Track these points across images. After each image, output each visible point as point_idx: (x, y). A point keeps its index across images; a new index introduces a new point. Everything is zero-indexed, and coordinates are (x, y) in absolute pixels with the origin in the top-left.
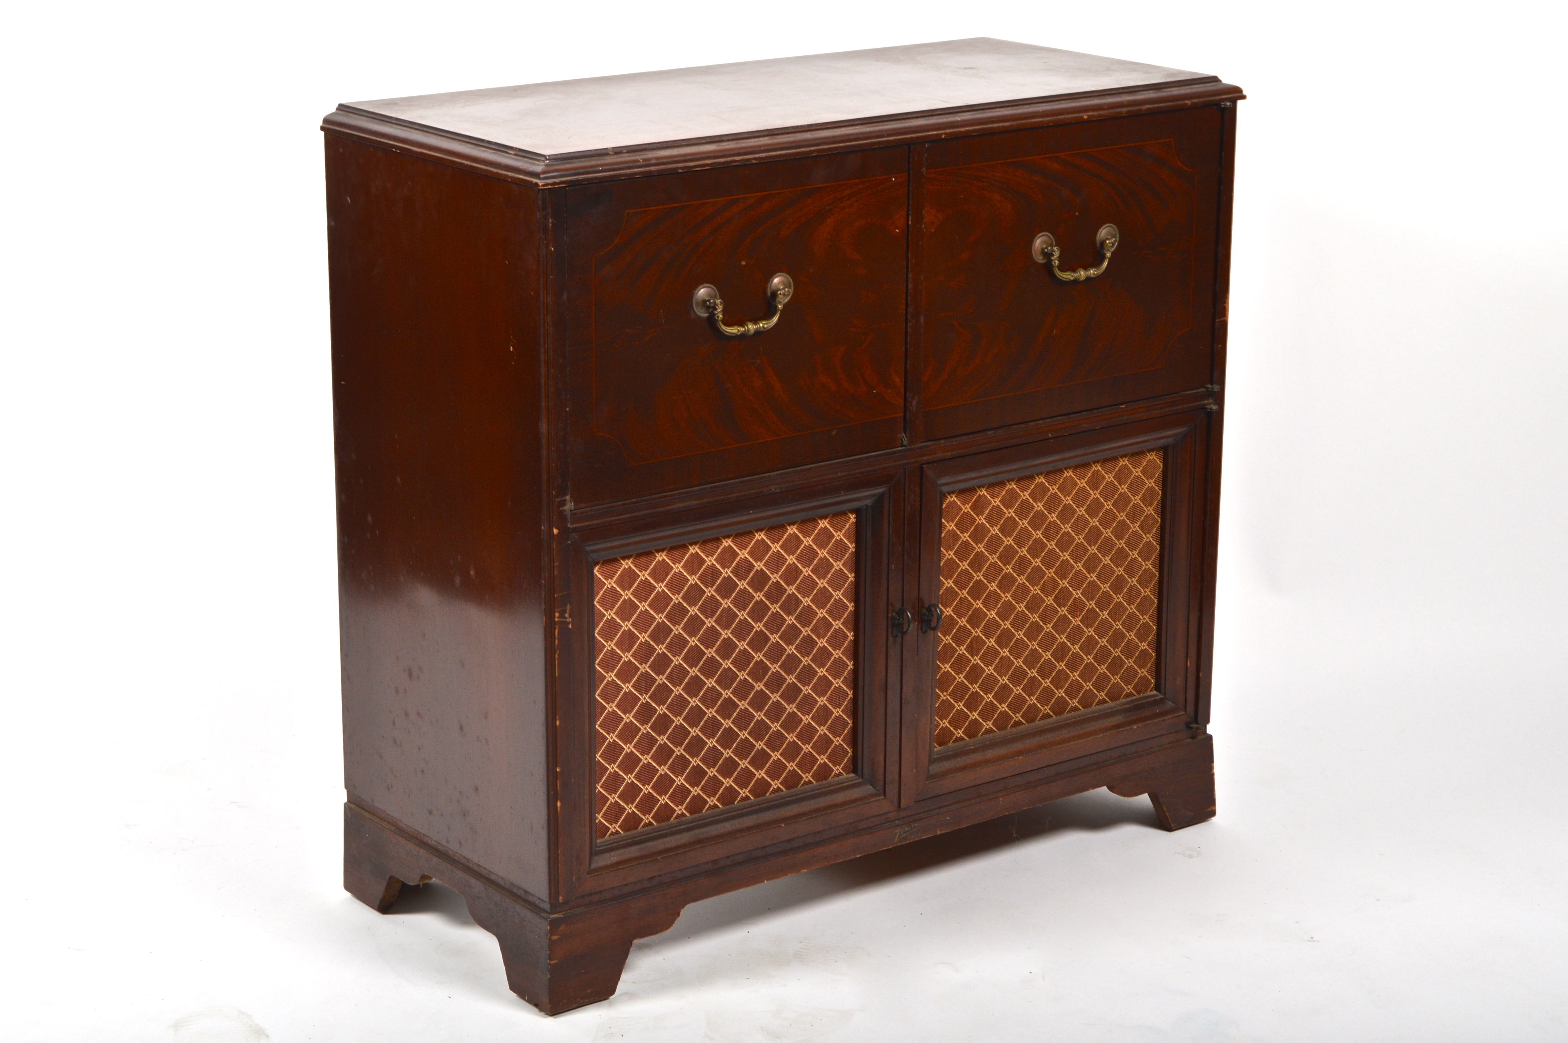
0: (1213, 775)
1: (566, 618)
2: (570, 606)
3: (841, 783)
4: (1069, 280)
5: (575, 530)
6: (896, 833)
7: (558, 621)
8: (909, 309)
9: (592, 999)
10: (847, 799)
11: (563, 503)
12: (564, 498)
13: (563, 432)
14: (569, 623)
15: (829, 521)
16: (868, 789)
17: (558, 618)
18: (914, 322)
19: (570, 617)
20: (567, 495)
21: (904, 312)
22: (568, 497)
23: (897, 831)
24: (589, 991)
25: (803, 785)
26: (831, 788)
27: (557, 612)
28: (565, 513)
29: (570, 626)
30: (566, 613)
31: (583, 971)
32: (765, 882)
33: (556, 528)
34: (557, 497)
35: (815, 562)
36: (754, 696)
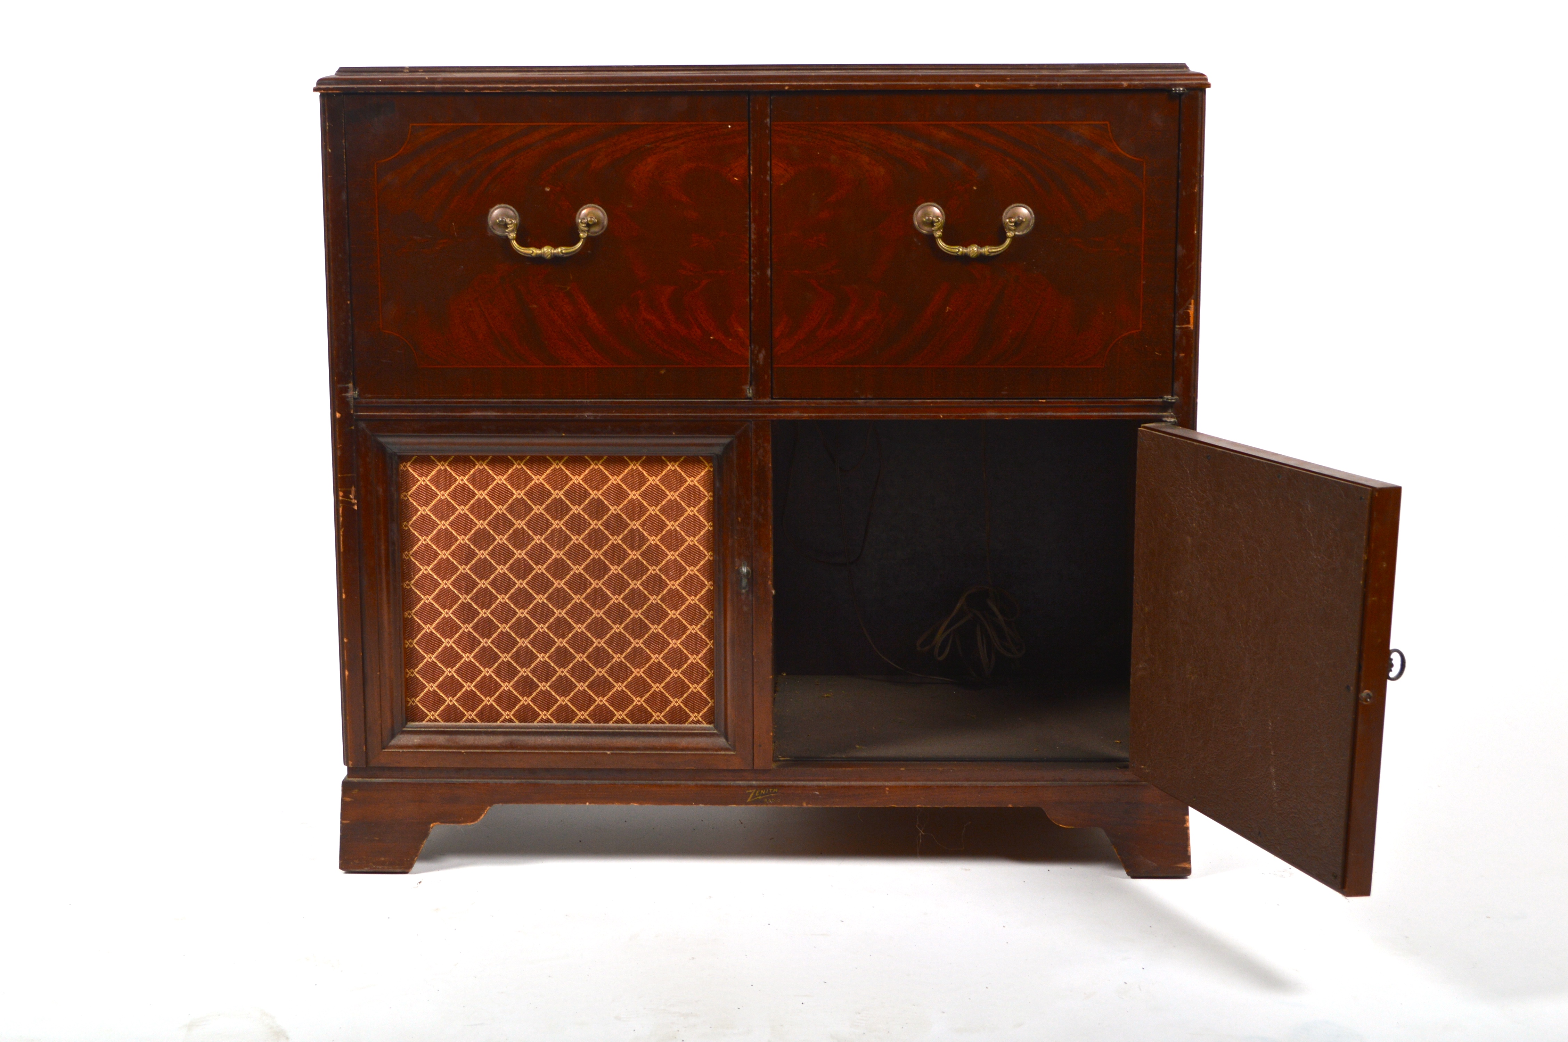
0: (1188, 828)
1: (351, 499)
2: (355, 488)
3: (692, 730)
4: (956, 254)
5: (361, 418)
6: (750, 793)
7: (342, 500)
8: (752, 260)
9: (386, 867)
10: (690, 745)
11: (346, 390)
12: (347, 385)
13: (344, 323)
14: (354, 504)
15: (679, 464)
16: (722, 741)
17: (342, 497)
18: (758, 274)
19: (355, 499)
20: (349, 383)
21: (747, 262)
22: (351, 385)
23: (750, 791)
24: (383, 859)
25: (653, 723)
26: (678, 731)
27: (341, 491)
28: (347, 400)
29: (356, 507)
30: (351, 494)
31: (377, 839)
32: (587, 804)
33: (339, 412)
34: (339, 383)
35: (663, 503)
36: (592, 621)
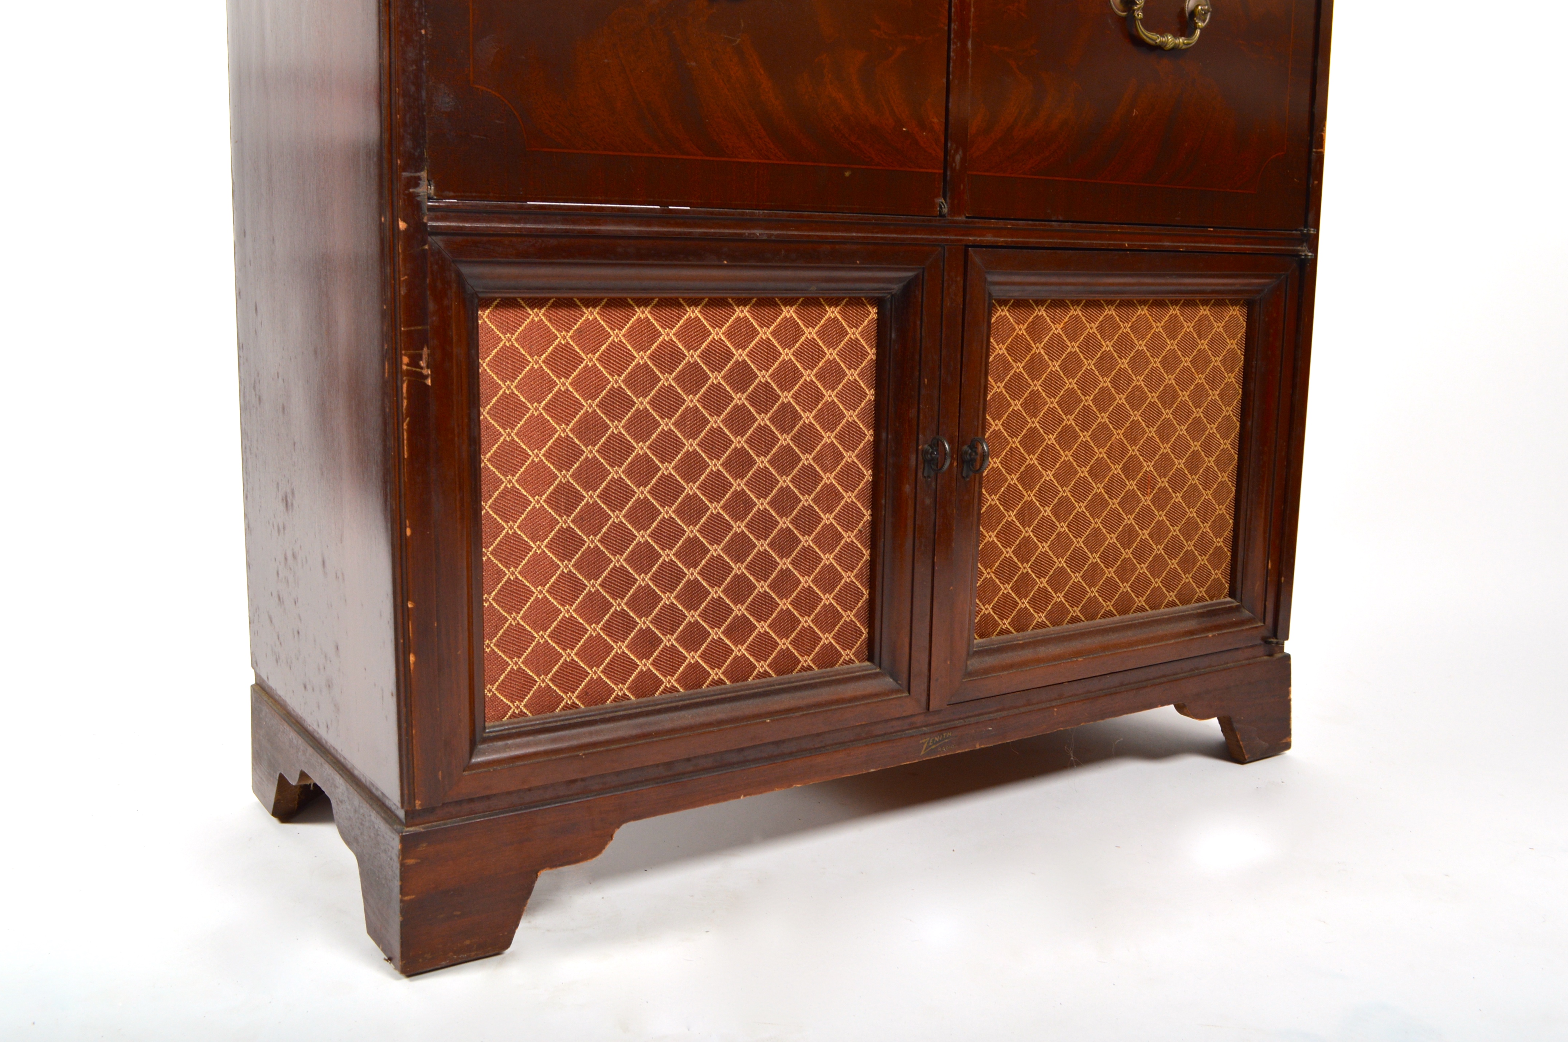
0: (1290, 700)
1: (422, 368)
2: (428, 349)
3: (852, 673)
5: (437, 231)
6: (923, 743)
7: (407, 370)
8: (953, 25)
9: (473, 954)
10: (858, 693)
11: (416, 182)
12: (418, 174)
13: (414, 67)
14: (426, 377)
15: (841, 310)
16: (888, 682)
17: (408, 365)
18: (959, 45)
19: (428, 367)
20: (422, 170)
21: (946, 28)
22: (424, 174)
23: (924, 741)
24: (468, 942)
25: (800, 671)
26: (838, 677)
27: (405, 355)
28: (419, 199)
29: (429, 382)
30: (421, 359)
31: (459, 913)
32: (742, 797)
33: (404, 220)
34: (404, 170)
35: (820, 364)
36: (731, 539)
